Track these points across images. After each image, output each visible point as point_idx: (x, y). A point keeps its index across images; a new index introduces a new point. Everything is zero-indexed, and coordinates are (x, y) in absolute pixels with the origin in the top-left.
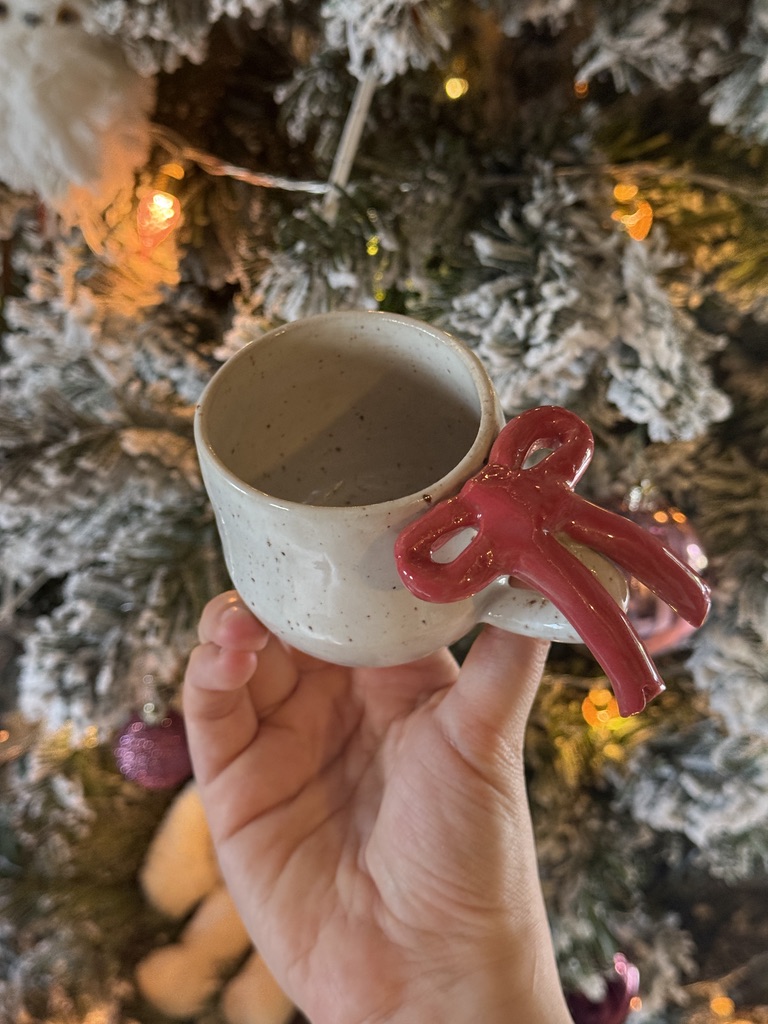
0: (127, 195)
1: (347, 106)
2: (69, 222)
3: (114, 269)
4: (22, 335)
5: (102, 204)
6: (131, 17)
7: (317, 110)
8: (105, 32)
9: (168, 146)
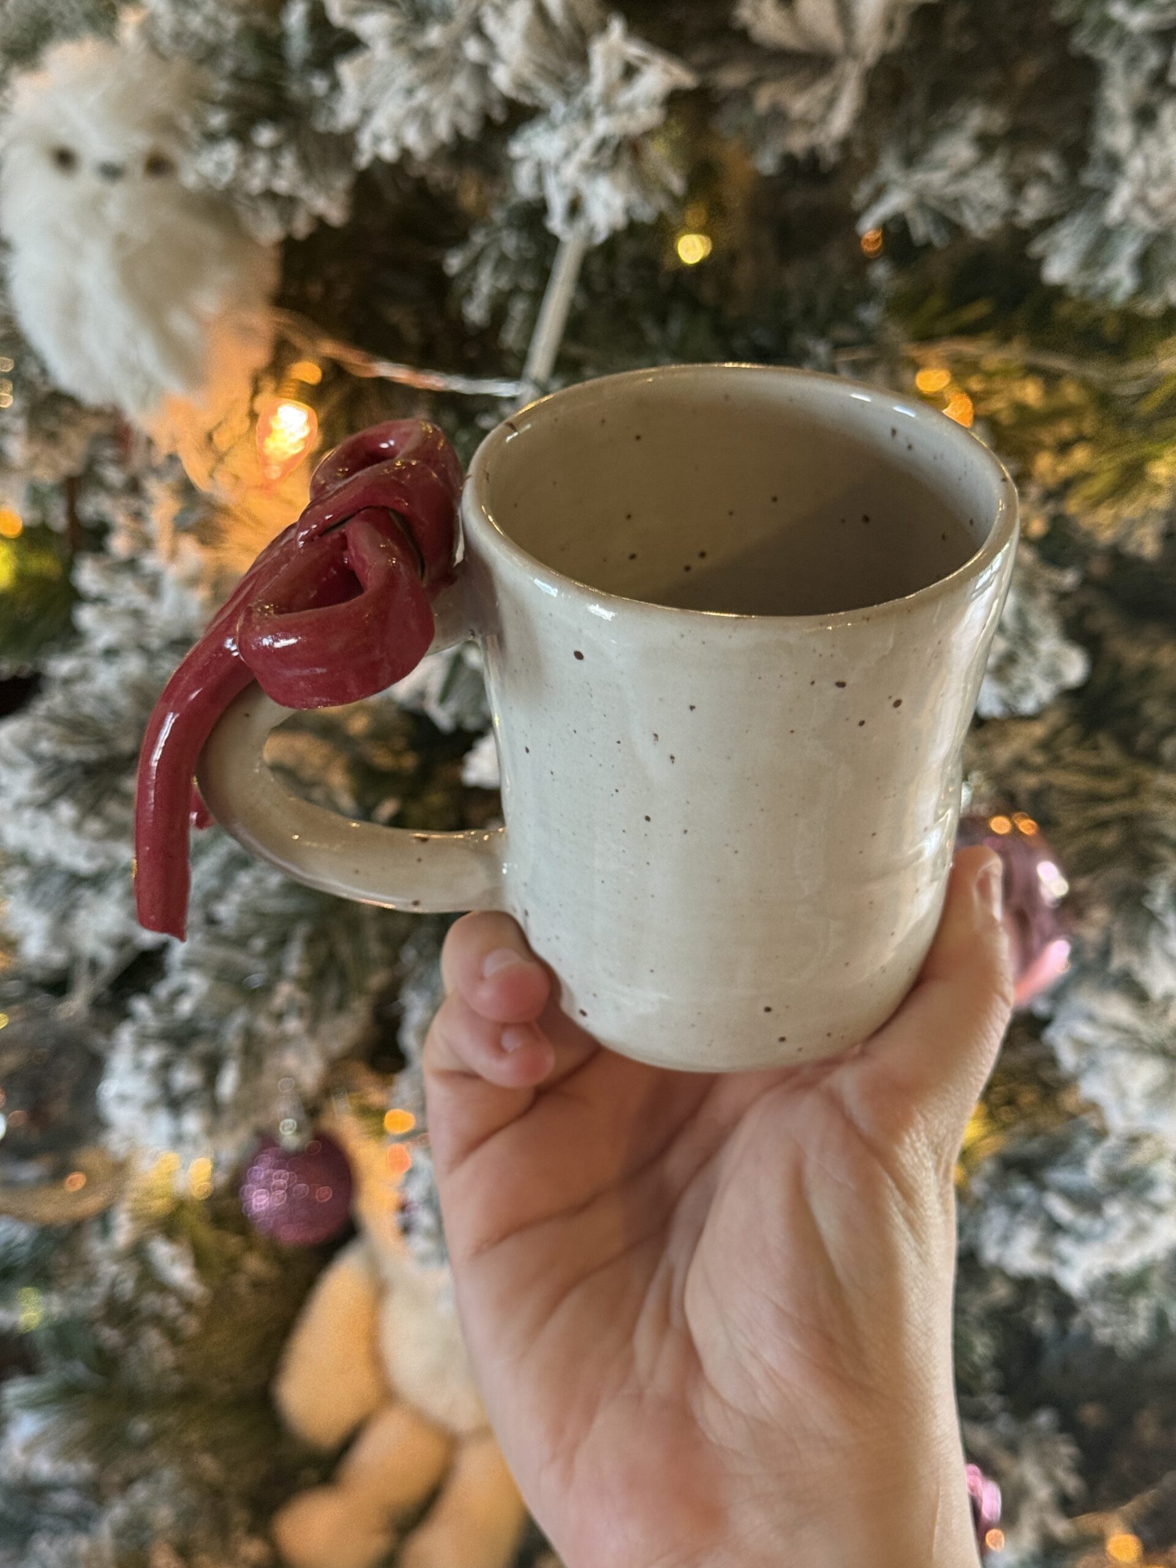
0: (244, 408)
1: (545, 276)
2: (163, 447)
3: (224, 511)
4: (100, 606)
5: (207, 420)
6: (246, 164)
7: (504, 283)
8: (209, 186)
9: (298, 340)
